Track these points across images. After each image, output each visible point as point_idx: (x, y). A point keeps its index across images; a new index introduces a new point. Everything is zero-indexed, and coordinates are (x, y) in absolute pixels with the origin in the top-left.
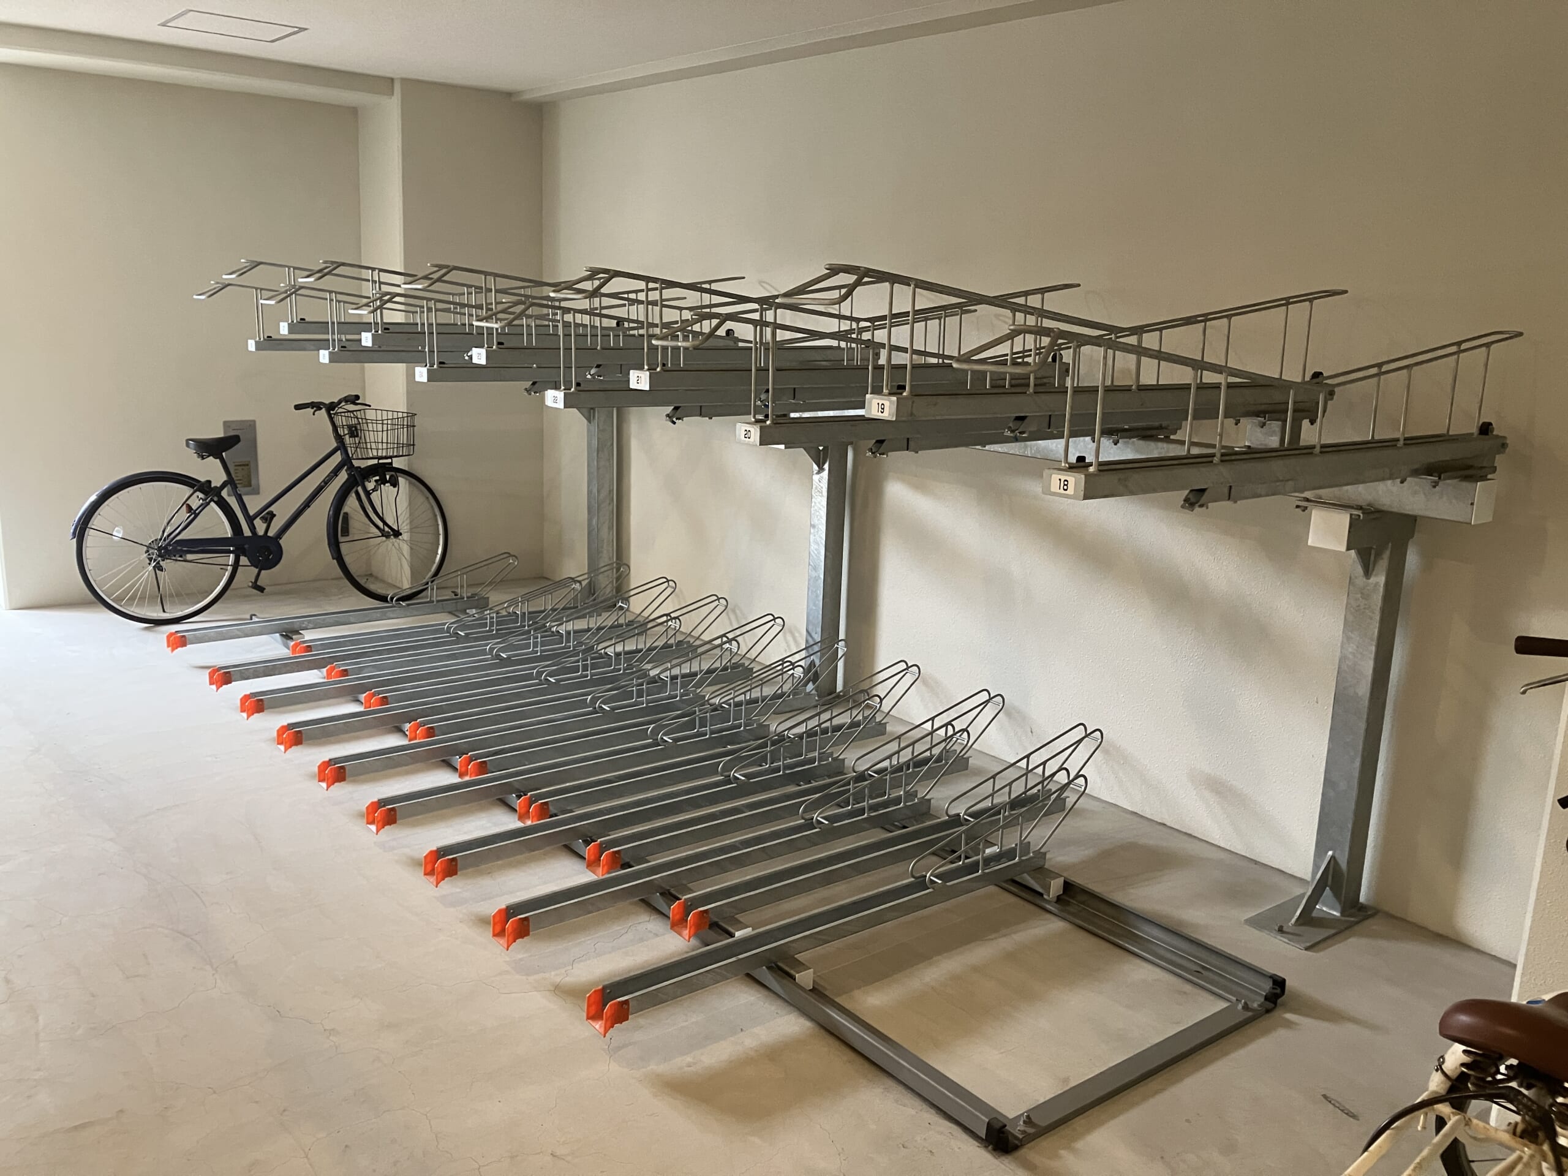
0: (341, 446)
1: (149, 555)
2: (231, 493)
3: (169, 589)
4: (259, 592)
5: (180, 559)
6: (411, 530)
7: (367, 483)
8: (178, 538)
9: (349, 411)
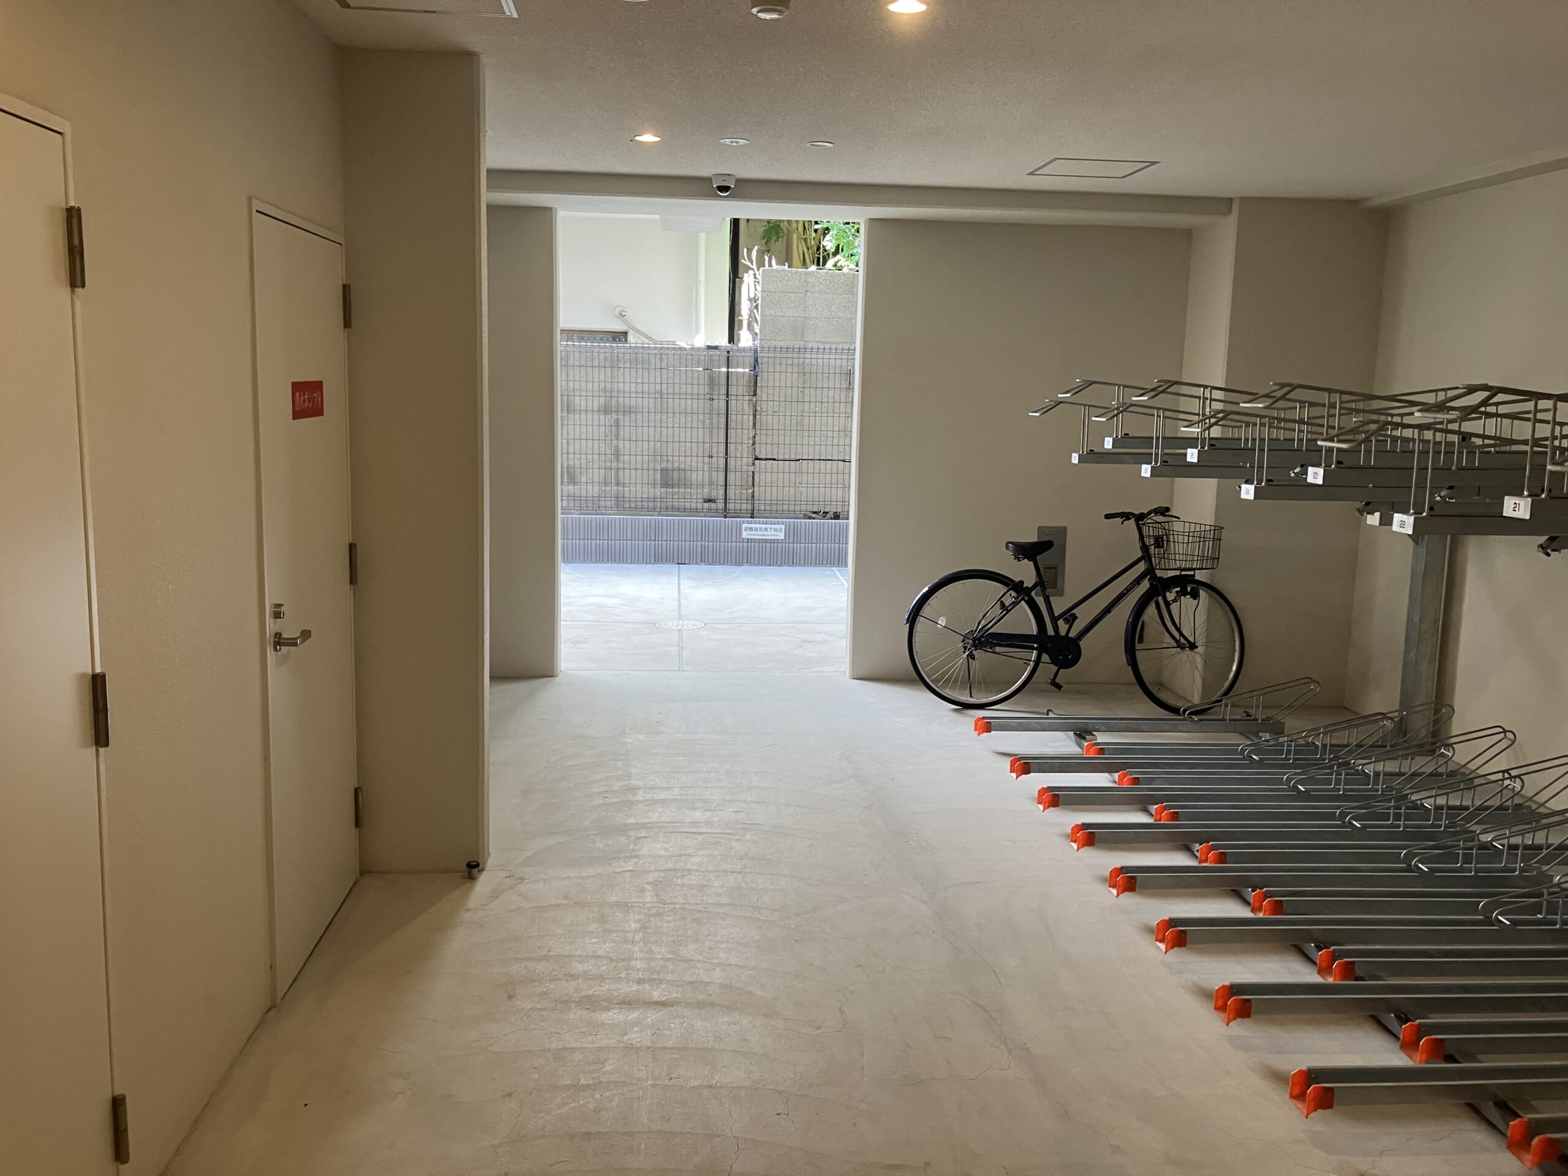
0: (1146, 556)
1: (965, 644)
2: (1041, 593)
3: (979, 677)
4: (1057, 690)
5: (989, 650)
6: (1208, 643)
7: (1168, 594)
8: (990, 631)
9: (1157, 522)
